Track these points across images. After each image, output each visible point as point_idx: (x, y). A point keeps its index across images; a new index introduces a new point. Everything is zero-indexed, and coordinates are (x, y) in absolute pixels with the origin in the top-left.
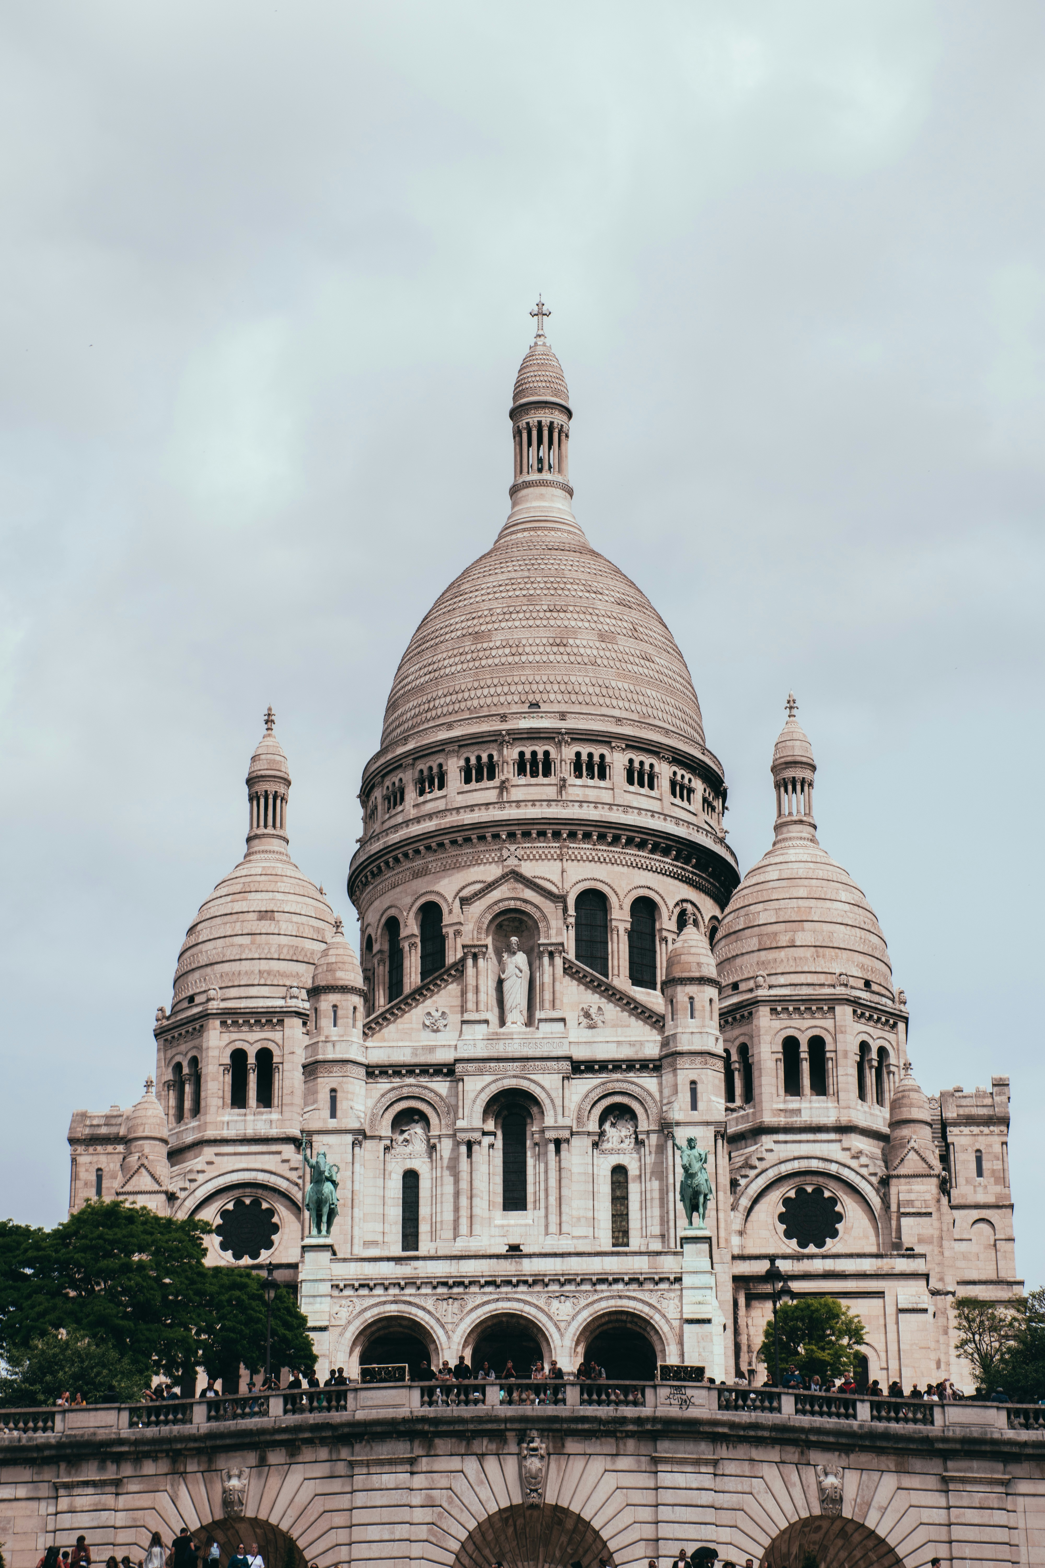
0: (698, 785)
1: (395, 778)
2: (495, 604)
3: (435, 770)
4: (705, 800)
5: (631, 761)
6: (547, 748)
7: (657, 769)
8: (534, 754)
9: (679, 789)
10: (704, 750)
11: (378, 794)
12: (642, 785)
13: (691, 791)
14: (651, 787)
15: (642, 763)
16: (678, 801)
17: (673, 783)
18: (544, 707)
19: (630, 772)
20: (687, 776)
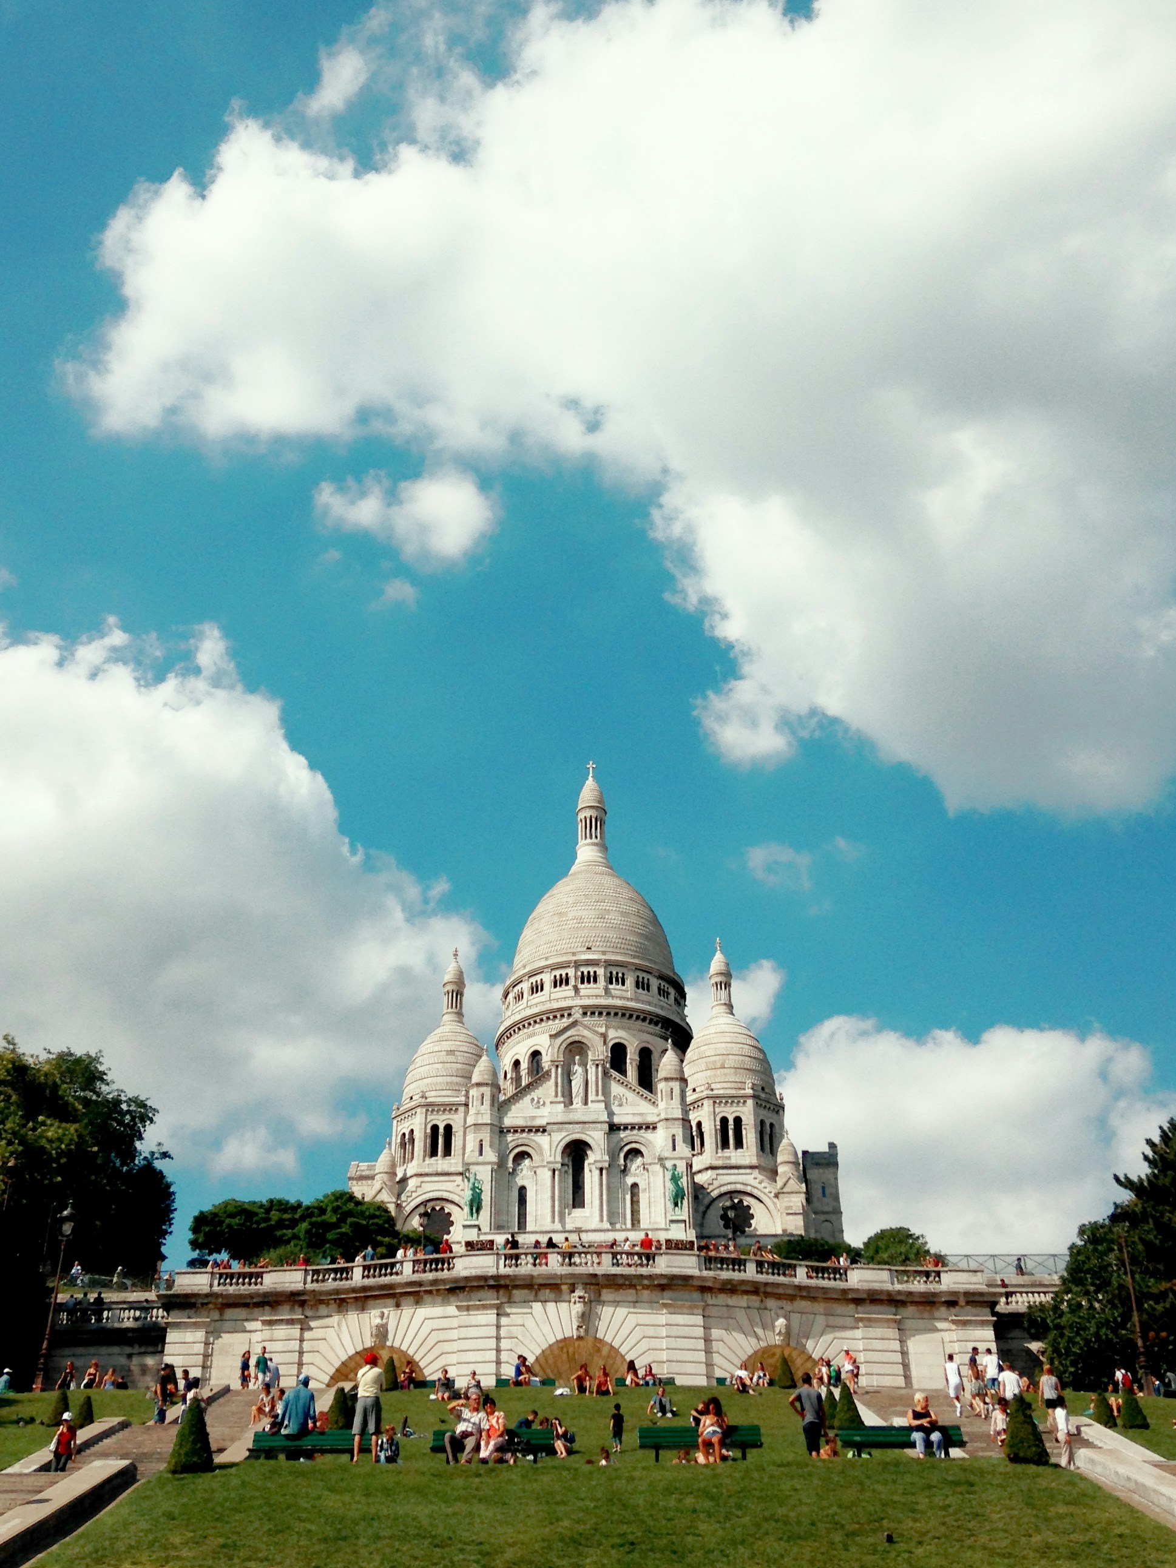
0: (672, 991)
1: (518, 988)
2: (569, 899)
3: (539, 982)
4: (676, 999)
5: (638, 977)
6: (595, 969)
7: (651, 981)
8: (589, 973)
9: (662, 992)
10: (675, 973)
11: (511, 996)
12: (644, 989)
13: (668, 994)
14: (648, 990)
15: (643, 978)
16: (662, 998)
17: (659, 989)
18: (593, 949)
19: (637, 983)
20: (666, 986)
